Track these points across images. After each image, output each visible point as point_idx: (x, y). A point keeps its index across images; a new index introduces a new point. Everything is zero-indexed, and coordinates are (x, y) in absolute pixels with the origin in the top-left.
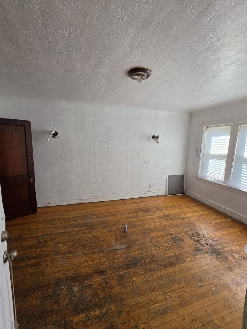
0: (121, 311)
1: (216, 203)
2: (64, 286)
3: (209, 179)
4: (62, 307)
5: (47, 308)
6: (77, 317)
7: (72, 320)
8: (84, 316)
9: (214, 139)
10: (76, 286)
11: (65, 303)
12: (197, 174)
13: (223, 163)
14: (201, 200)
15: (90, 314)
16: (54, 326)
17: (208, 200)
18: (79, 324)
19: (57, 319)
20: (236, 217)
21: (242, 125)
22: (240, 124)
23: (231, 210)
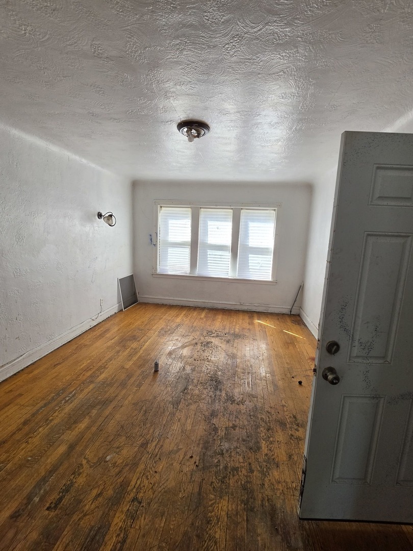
0: (267, 411)
1: (185, 299)
2: (214, 459)
3: (170, 273)
4: (246, 464)
5: (241, 483)
6: (263, 449)
7: (265, 455)
8: (264, 442)
9: (172, 223)
10: (222, 444)
11: (241, 460)
12: (157, 270)
13: (187, 251)
14: (165, 302)
15: (263, 436)
16: (267, 474)
17: (175, 299)
18: (271, 448)
19: (259, 471)
20: (209, 306)
21: (202, 209)
22: (201, 208)
23: (204, 301)
